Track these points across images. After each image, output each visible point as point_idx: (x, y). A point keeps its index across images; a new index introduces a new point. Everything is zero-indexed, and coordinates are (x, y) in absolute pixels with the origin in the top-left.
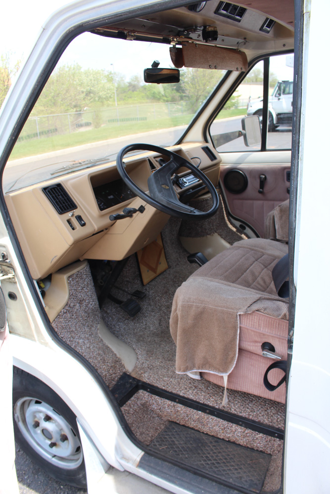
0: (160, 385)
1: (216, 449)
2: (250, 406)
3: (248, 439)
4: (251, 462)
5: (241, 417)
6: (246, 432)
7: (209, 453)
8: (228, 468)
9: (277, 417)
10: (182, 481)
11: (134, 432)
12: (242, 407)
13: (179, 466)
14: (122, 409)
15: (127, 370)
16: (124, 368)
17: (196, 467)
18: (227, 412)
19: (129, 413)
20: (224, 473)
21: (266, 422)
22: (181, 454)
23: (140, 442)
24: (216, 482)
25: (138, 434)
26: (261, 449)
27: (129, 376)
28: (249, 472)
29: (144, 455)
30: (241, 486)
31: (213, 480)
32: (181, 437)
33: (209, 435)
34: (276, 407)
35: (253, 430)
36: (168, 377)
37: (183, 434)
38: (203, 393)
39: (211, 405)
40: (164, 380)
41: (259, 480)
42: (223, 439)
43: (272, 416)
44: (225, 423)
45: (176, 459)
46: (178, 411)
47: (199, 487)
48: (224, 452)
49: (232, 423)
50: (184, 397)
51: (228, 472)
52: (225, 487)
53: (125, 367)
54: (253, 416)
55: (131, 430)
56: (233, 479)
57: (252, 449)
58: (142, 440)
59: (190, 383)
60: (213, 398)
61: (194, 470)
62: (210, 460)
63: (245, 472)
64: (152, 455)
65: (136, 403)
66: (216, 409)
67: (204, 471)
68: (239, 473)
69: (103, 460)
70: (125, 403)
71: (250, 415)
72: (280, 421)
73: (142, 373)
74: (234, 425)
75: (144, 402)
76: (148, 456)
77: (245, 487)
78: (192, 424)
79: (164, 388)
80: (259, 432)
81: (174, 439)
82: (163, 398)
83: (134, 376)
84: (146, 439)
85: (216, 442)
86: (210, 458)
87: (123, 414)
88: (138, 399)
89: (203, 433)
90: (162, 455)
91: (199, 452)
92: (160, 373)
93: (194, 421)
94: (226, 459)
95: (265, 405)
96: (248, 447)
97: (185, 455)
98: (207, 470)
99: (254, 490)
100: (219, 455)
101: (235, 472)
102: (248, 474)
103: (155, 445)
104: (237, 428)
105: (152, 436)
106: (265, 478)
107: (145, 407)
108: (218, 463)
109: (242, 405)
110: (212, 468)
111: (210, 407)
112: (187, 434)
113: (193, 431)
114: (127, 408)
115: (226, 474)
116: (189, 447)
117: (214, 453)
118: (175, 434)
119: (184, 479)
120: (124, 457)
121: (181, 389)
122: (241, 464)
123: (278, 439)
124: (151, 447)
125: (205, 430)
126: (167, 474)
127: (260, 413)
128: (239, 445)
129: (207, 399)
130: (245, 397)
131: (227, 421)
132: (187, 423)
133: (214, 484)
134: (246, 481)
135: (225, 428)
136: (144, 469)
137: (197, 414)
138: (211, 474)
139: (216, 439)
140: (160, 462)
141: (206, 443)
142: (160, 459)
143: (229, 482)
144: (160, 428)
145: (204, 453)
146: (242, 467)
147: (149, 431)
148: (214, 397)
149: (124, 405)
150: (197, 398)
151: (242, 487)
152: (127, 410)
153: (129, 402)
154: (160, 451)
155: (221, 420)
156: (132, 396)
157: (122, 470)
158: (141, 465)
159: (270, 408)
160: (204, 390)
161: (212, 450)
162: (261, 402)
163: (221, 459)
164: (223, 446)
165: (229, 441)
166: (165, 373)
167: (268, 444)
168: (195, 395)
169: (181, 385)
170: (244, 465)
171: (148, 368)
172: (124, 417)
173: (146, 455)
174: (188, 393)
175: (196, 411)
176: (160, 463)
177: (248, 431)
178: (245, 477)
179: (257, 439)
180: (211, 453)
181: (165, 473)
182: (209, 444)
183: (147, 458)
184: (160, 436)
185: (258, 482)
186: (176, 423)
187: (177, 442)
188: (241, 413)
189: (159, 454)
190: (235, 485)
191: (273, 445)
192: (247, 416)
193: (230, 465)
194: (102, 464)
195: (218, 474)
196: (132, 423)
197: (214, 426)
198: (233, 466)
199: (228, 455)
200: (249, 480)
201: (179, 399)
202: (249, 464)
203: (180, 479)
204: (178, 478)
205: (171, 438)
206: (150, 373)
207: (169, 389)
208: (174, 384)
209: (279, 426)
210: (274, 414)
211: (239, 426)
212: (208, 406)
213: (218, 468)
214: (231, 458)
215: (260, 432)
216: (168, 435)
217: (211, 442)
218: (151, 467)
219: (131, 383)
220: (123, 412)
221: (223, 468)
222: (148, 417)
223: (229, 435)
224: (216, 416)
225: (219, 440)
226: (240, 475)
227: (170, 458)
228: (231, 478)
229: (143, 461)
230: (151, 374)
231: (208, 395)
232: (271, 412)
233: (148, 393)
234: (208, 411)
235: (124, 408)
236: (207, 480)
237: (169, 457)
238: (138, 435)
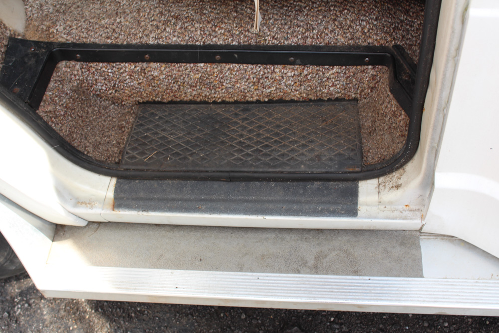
0: (98, 37)
1: (251, 123)
2: (302, 21)
3: (310, 86)
4: (324, 124)
5: (290, 47)
6: (305, 72)
7: (241, 136)
8: (289, 149)
9: (360, 25)
10: (211, 201)
11: (81, 149)
12: (286, 27)
13: (195, 178)
14: (40, 112)
15: (15, 32)
16: (6, 28)
17: (228, 169)
18: (257, 47)
19: (56, 117)
20: (285, 160)
21: (342, 40)
22: (191, 155)
23: (100, 161)
24: (275, 180)
25: (90, 149)
26: (337, 95)
27: (24, 42)
28: (330, 141)
29: (117, 183)
30: (324, 170)
31: (269, 180)
32: (174, 126)
33: (229, 103)
34: (351, 7)
35: (318, 65)
36: (109, 17)
37: (177, 118)
38: (197, 25)
39: (221, 42)
40: (103, 27)
41: (353, 150)
42: (258, 102)
43: (350, 26)
44: (259, 69)
45: (184, 169)
46: (154, 78)
47: (247, 201)
48: (267, 123)
49: (273, 64)
50: (158, 46)
51: (291, 155)
52: (295, 183)
53: (7, 25)
54: (313, 38)
55: (74, 148)
56: (305, 165)
57: (319, 101)
58: (103, 158)
59: (161, 13)
60: (221, 28)
61: (227, 174)
62: (249, 147)
63: (322, 145)
64: (134, 178)
65: (63, 92)
66: (234, 47)
67: (246, 169)
68: (313, 150)
69: (39, 222)
70: (40, 99)
71: (307, 37)
72: (368, 31)
73: (49, 27)
74: (278, 69)
75: (76, 84)
76: (126, 181)
77: (332, 170)
78: (189, 94)
79: (109, 41)
80: (330, 66)
81: (163, 134)
82: (114, 62)
83: (36, 39)
84: (110, 152)
85: (245, 110)
86: (247, 142)
87: (46, 123)
88: (62, 81)
89: (215, 103)
90: (154, 171)
91: (222, 139)
92: (87, 13)
93: (191, 86)
94: (277, 134)
95: (330, 10)
96: (310, 100)
97: (198, 154)
98: (251, 165)
99: (351, 170)
100: (261, 132)
101: (304, 151)
102: (330, 146)
103: (133, 157)
104: (285, 71)
105: (119, 143)
106: (361, 143)
107: (82, 92)
108: (267, 146)
109: (286, 24)
110: (260, 160)
111: (221, 47)
112: (184, 114)
113: (193, 106)
114: (50, 108)
115: (288, 160)
116: (198, 137)
117: (250, 131)
118: (160, 123)
119: (214, 197)
120: (79, 202)
121: (146, 32)
122: (309, 134)
123: (370, 67)
124: (127, 163)
125: (219, 95)
126: (179, 200)
127: (326, 28)
128: (292, 101)
129: (210, 35)
130: (283, 6)
131: (262, 64)
132: (178, 94)
133: (273, 184)
134: (331, 159)
135: (259, 79)
136: (129, 207)
137: (194, 72)
138: (261, 170)
139: (244, 105)
140: (155, 184)
141: (227, 119)
142: (152, 178)
143: (300, 173)
144: (127, 123)
145: (232, 139)
146: (313, 137)
147: (109, 137)
148: (223, 25)
149: (42, 104)
150: (187, 38)
151: (327, 173)
152: (50, 112)
153: (49, 93)
154: (146, 164)
155: (250, 66)
156: (48, 81)
157: (84, 224)
158: (119, 202)
159: (341, 12)
160: (198, 17)
161: (244, 128)
162: (320, 6)
163: (267, 138)
164: (261, 115)
165: (271, 102)
166: (99, 11)
167: (351, 82)
168: (182, 33)
169: (143, 23)
170: (316, 133)
171: (58, 11)
172: (50, 128)
173: (122, 181)
174: (164, 34)
175: (192, 65)
176: (156, 186)
177: (308, 70)
178: (326, 153)
179: (328, 78)
180: (245, 133)
181: (173, 200)
182: (234, 120)
183: (126, 187)
184: (132, 137)
185: (352, 154)
186: (154, 102)
187: (171, 138)
188: (287, 39)
189: (148, 170)
190: (312, 173)
191: (361, 81)
192: (301, 42)
193: (291, 142)
194: (41, 229)
195: (274, 167)
196: (71, 133)
197: (237, 82)
198: (296, 142)
199: (278, 126)
200: (335, 155)
201: (150, 53)
202: (323, 129)
203: (205, 200)
204: (201, 200)
205: (156, 133)
206: (65, 21)
207: (122, 40)
208: (127, 26)
209: (370, 41)
210: (352, 21)
211: (288, 66)
212: (215, 46)
213: (270, 155)
214: (286, 130)
215: (332, 65)
216: (148, 130)
217: (236, 115)
218: (141, 199)
219: (35, 55)
220: (45, 119)
221: (279, 151)
222: (93, 109)
223: (268, 91)
224: (238, 63)
225: (250, 106)
226: (316, 153)
227: (172, 169)
228: (302, 163)
229: (122, 195)
230: (68, 23)
231: (210, 25)
232: (345, 19)
233: (79, 63)
234: (218, 57)
235: (44, 109)
236: (258, 184)
237: (168, 169)
238: (90, 152)
